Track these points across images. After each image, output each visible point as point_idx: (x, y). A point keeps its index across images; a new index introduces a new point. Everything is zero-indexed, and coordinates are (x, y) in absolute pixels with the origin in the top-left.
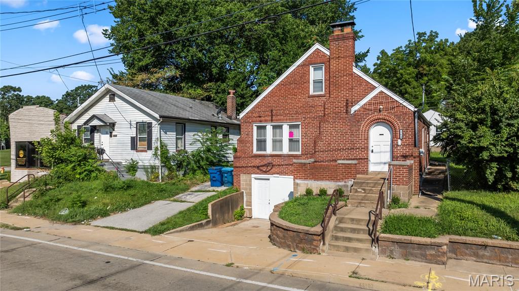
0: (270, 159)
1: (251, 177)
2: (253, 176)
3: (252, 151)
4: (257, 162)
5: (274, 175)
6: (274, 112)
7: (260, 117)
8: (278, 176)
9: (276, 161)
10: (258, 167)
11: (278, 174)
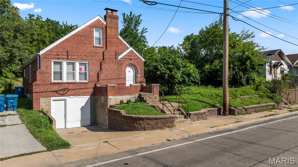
0: (66, 86)
1: (50, 99)
2: (52, 98)
3: (51, 80)
4: (56, 88)
5: (70, 97)
6: (69, 54)
7: (58, 55)
8: (73, 97)
9: (71, 87)
10: (56, 92)
11: (72, 95)
